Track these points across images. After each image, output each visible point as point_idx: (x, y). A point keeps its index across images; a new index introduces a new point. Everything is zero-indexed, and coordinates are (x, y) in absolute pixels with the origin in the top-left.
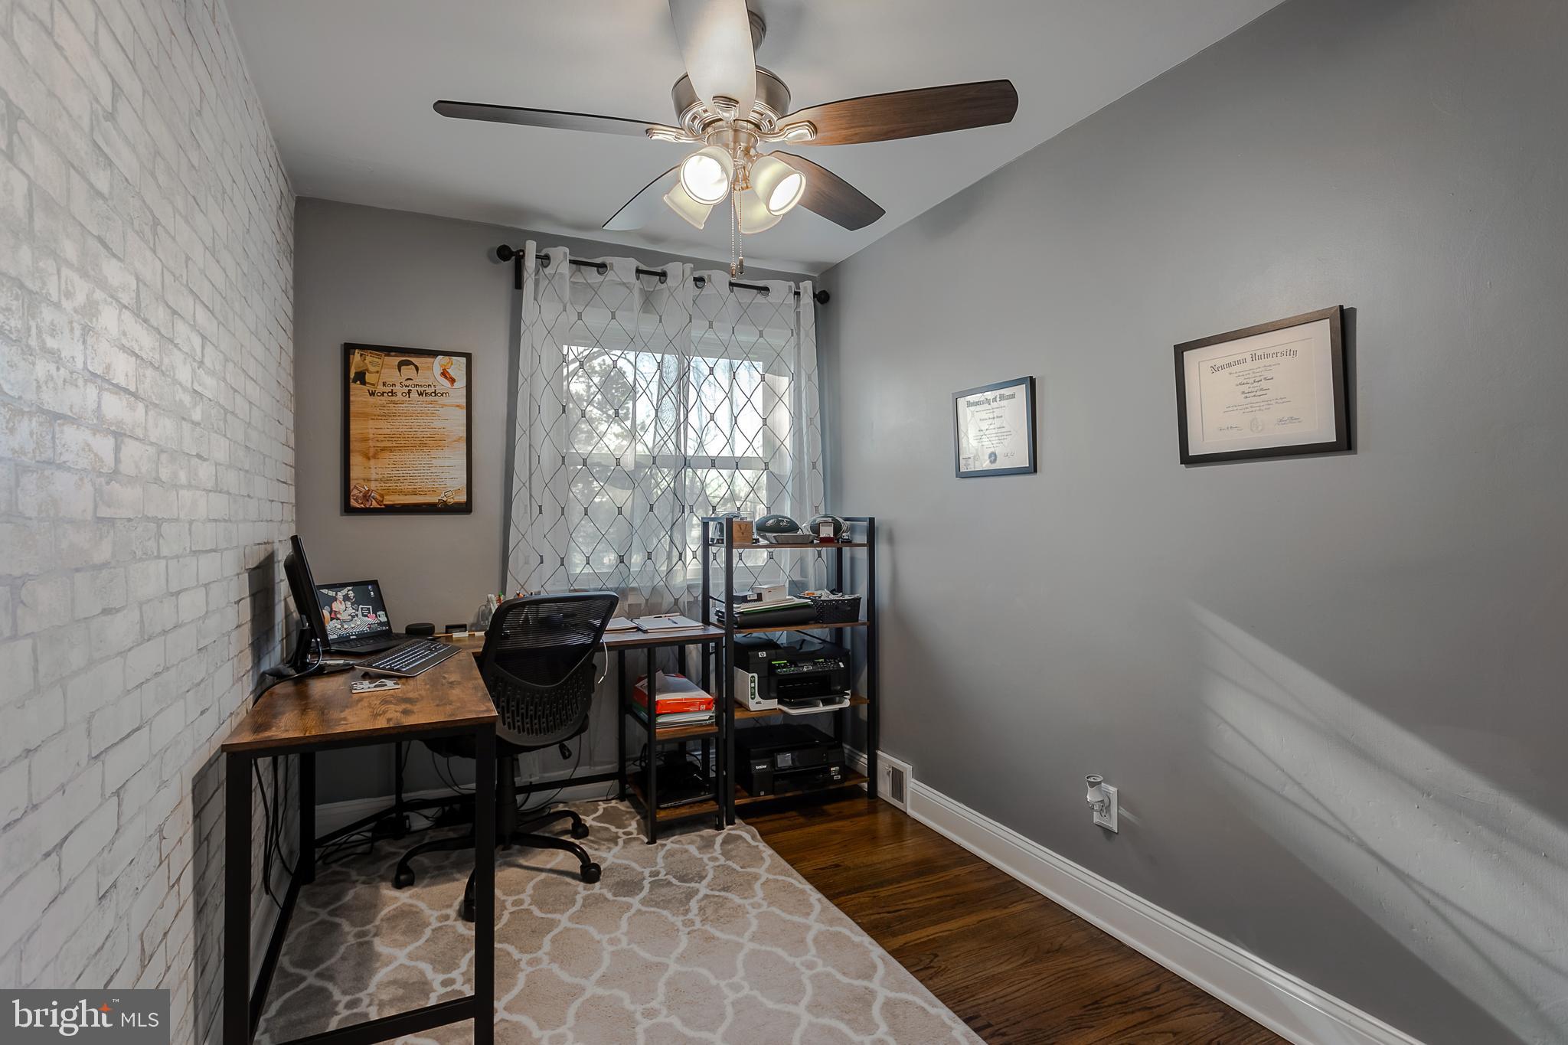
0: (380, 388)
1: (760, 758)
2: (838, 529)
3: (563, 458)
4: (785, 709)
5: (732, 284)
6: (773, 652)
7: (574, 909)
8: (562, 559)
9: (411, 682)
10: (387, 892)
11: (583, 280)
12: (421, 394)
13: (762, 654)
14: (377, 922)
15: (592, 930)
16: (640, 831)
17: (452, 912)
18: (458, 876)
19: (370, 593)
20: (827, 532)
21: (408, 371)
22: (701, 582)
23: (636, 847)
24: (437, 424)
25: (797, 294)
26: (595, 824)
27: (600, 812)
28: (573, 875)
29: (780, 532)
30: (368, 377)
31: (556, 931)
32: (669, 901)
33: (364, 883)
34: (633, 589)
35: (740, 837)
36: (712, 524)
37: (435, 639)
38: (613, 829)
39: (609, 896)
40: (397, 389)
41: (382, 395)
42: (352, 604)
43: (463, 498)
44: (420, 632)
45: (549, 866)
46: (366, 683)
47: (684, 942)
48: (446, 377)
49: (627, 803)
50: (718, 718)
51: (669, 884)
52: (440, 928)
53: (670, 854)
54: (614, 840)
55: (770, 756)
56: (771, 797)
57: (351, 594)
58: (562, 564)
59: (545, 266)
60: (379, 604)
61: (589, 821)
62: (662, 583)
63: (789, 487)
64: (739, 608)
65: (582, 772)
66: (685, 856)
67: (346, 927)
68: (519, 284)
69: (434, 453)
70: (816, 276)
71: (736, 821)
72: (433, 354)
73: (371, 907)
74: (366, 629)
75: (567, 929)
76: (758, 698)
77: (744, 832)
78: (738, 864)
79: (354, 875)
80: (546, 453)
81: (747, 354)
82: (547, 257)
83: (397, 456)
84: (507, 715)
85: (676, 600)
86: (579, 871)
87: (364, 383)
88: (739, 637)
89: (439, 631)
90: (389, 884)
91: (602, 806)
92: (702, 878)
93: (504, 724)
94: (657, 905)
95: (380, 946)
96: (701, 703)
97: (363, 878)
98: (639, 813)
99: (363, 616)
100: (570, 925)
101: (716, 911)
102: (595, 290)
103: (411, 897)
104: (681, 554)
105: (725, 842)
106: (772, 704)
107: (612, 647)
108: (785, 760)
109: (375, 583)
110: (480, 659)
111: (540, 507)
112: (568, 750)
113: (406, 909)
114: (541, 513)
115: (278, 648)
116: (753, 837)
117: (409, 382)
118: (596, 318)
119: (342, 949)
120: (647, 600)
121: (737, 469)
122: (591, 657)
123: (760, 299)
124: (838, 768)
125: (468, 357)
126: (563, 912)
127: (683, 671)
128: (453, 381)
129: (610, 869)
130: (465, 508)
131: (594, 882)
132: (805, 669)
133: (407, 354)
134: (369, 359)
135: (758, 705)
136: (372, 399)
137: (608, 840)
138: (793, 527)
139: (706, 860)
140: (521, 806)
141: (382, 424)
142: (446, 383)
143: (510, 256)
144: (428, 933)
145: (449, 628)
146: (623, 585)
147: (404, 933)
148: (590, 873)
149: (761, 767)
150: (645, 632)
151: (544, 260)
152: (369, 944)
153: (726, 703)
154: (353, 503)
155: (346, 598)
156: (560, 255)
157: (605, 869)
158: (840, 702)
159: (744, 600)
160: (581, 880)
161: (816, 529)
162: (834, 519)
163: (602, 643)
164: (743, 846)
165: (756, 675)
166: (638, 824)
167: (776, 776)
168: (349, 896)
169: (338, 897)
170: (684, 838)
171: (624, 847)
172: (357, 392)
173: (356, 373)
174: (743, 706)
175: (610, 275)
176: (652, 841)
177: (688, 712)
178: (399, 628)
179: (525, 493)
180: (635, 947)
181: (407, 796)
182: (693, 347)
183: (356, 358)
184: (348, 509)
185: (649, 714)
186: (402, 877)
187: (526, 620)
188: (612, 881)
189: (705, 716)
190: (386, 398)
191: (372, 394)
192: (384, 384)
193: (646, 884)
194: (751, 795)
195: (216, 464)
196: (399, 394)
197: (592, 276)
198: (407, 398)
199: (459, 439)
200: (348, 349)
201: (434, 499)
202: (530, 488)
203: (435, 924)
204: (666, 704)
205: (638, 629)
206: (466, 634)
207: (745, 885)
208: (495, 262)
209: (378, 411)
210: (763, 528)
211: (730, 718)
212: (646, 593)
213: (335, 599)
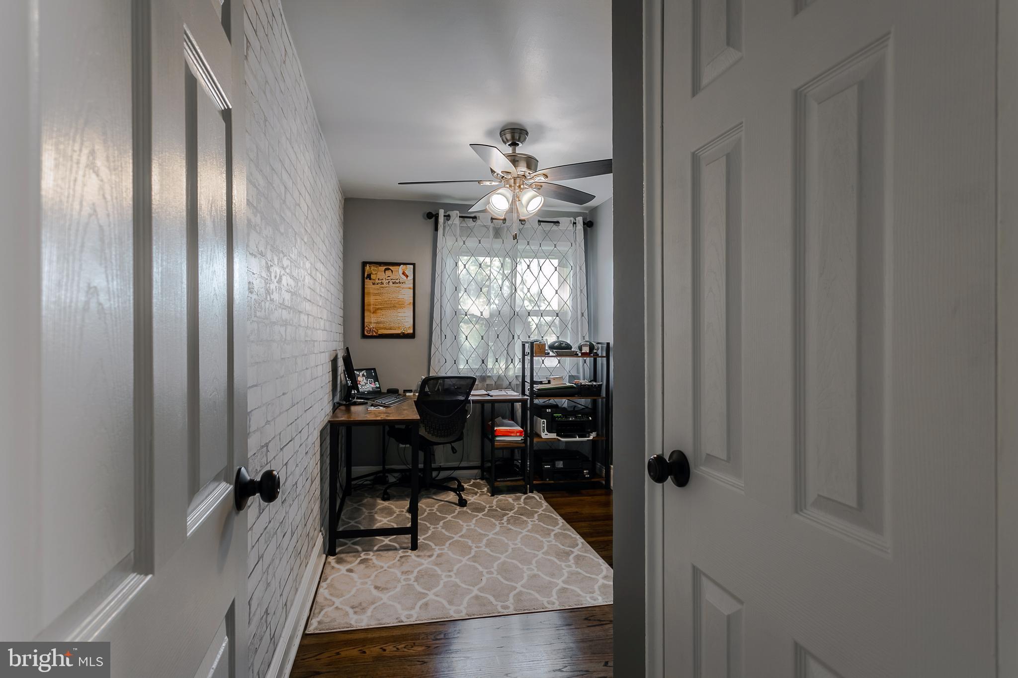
0: (377, 281)
1: (547, 463)
2: (592, 347)
3: (456, 312)
4: (559, 438)
5: (539, 221)
6: (554, 409)
7: (454, 514)
8: (455, 361)
9: (389, 408)
10: (379, 501)
11: (465, 225)
12: (394, 283)
13: (549, 410)
14: (376, 510)
15: (461, 522)
16: (488, 491)
17: (405, 510)
18: (407, 499)
19: (372, 374)
20: (586, 349)
21: (388, 273)
22: (521, 374)
23: (485, 496)
24: (400, 297)
25: (575, 223)
26: (467, 487)
27: (471, 483)
28: (455, 504)
29: (562, 349)
30: (372, 276)
31: (445, 520)
32: (495, 516)
33: (370, 497)
34: (489, 377)
35: (534, 497)
36: (527, 345)
37: (399, 395)
38: (476, 490)
39: (470, 512)
40: (384, 281)
41: (378, 284)
42: (366, 378)
43: (411, 331)
44: (393, 392)
45: (445, 500)
46: (373, 407)
47: (498, 529)
48: (404, 275)
49: (484, 481)
50: (525, 441)
51: (497, 510)
52: (400, 514)
53: (500, 500)
54: (476, 493)
55: (552, 462)
56: (552, 482)
57: (365, 373)
58: (455, 363)
59: (448, 220)
60: (376, 379)
61: (466, 486)
62: (503, 374)
63: (569, 326)
64: (537, 387)
65: (464, 464)
66: (506, 502)
67: (364, 510)
68: (436, 229)
69: (399, 310)
70: (587, 212)
71: (534, 492)
72: (399, 264)
73: (374, 506)
74: (371, 390)
75: (450, 520)
76: (546, 432)
77: (536, 496)
78: (530, 507)
79: (366, 495)
80: (448, 309)
81: (548, 256)
82: (449, 216)
83: (383, 312)
84: (427, 428)
85: (510, 383)
86: (458, 502)
87: (370, 279)
88: (536, 401)
89: (401, 392)
90: (380, 499)
91: (472, 481)
92: (511, 510)
93: (426, 431)
94: (489, 517)
95: (377, 517)
96: (517, 432)
97: (370, 496)
98: (489, 485)
99: (370, 384)
100: (451, 519)
101: (515, 521)
102: (471, 229)
103: (388, 504)
104: (512, 360)
105: (525, 499)
106: (553, 436)
107: (475, 402)
108: (560, 464)
109: (374, 369)
110: (416, 403)
111: (445, 335)
112: (455, 450)
113: (387, 507)
114: (446, 338)
115: (338, 394)
116: (540, 498)
117: (388, 278)
118: (472, 243)
119: (363, 516)
120: (495, 382)
121: (542, 316)
122: (465, 405)
123: (555, 228)
124: (588, 471)
125: (414, 265)
126: (449, 515)
127: (513, 417)
128: (407, 276)
129: (472, 503)
130: (412, 336)
131: (464, 507)
132: (571, 419)
133: (388, 265)
134: (372, 268)
135: (546, 435)
136: (374, 286)
137: (473, 493)
138: (568, 347)
139: (515, 504)
140: (436, 477)
141: (378, 297)
142: (404, 277)
143: (432, 217)
144: (395, 515)
145: (405, 391)
146: (484, 374)
147: (386, 514)
148: (462, 503)
149: (547, 467)
150: (491, 396)
151: (448, 217)
152: (373, 516)
153: (531, 434)
154: (366, 333)
155: (363, 375)
156: (455, 214)
157: (469, 503)
158: (589, 437)
159: (541, 383)
160: (459, 506)
161: (580, 348)
162: (591, 343)
163: (470, 400)
164: (534, 501)
165: (545, 421)
166: (488, 489)
167: (555, 471)
168: (365, 501)
169: (361, 501)
170: (507, 496)
171: (479, 496)
172: (368, 283)
173: (367, 275)
174: (539, 436)
175: (478, 222)
176: (492, 495)
177: (511, 436)
178: (384, 390)
179: (438, 329)
180: (476, 528)
181: (387, 467)
182: (519, 254)
183: (367, 268)
184: (364, 336)
185: (492, 435)
186: (385, 496)
187: (438, 389)
188: (471, 507)
189: (519, 439)
190: (379, 285)
191: (374, 284)
192: (379, 280)
193: (486, 510)
194: (542, 480)
195: (324, 320)
196: (385, 283)
197: (470, 222)
198: (388, 285)
199: (410, 303)
200: (364, 264)
201: (399, 332)
202: (441, 326)
203: (398, 513)
204: (500, 431)
205: (488, 395)
206: (412, 394)
207: (530, 514)
208: (426, 219)
209: (376, 292)
210: (552, 347)
211: (532, 441)
212: (495, 379)
213: (359, 375)
